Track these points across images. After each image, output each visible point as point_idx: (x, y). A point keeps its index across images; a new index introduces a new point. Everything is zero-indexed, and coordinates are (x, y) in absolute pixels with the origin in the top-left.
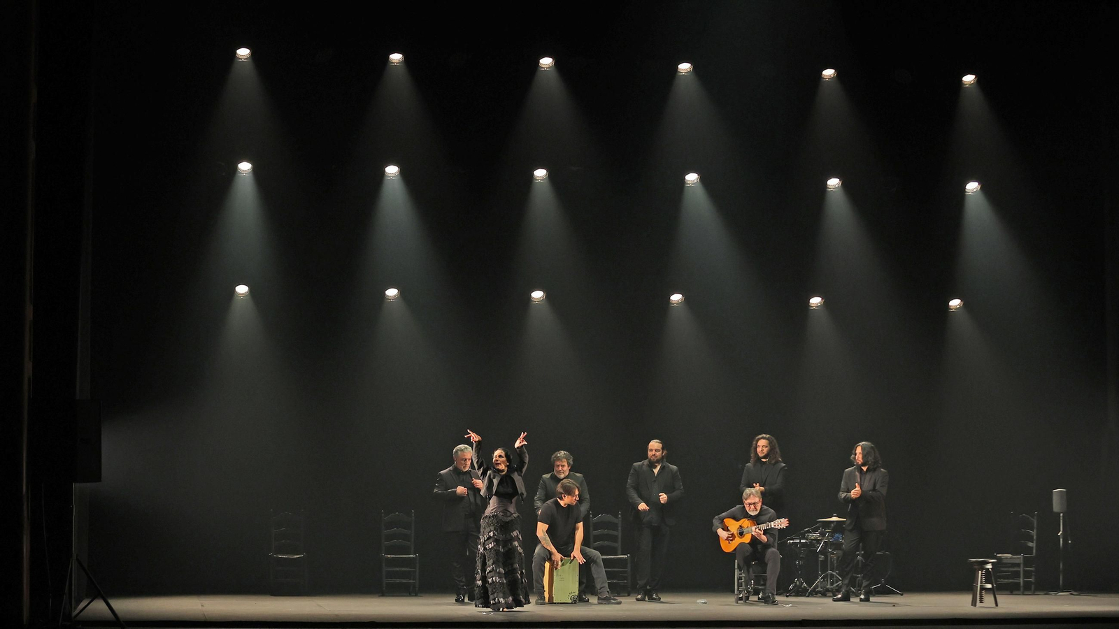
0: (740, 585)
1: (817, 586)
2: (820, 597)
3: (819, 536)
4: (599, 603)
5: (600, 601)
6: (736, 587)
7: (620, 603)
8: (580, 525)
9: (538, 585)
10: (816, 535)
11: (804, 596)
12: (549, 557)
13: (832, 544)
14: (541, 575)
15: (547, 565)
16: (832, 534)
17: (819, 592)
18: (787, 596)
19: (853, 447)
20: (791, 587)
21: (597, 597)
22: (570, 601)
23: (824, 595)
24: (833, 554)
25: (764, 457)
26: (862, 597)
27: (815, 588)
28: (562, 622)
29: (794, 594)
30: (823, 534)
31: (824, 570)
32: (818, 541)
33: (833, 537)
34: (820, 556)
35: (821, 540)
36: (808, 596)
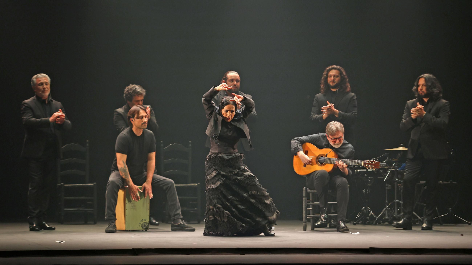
0: (308, 212)
1: (384, 215)
2: (387, 225)
3: (386, 166)
4: (173, 230)
5: (174, 228)
6: (304, 215)
7: (193, 230)
8: (153, 155)
9: (110, 212)
10: (384, 163)
11: (372, 224)
12: (123, 184)
13: (399, 173)
14: (113, 201)
15: (121, 193)
16: (399, 164)
17: (387, 220)
18: (355, 224)
19: (416, 78)
20: (358, 215)
21: (170, 225)
22: (141, 229)
23: (390, 224)
24: (400, 183)
25: (334, 87)
26: (424, 225)
27: (382, 216)
28: (133, 249)
29: (361, 222)
30: (389, 164)
31: (391, 199)
32: (385, 171)
33: (399, 166)
34: (387, 185)
35: (388, 169)
36: (375, 225)
